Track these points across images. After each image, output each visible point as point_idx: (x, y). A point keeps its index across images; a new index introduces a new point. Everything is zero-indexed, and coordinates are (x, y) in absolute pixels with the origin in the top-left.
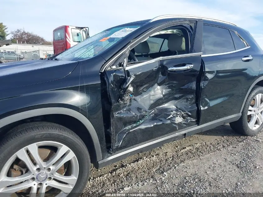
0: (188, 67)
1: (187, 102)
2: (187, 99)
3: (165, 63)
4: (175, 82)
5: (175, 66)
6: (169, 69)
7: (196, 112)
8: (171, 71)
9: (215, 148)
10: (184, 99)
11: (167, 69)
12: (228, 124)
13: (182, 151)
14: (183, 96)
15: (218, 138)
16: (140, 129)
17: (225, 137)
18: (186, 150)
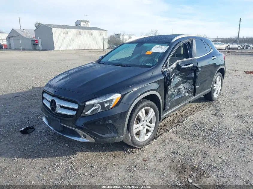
0: (191, 65)
1: (189, 84)
2: (189, 83)
3: (179, 63)
4: (183, 74)
5: (185, 65)
6: (182, 67)
7: (193, 89)
8: (182, 68)
9: (200, 109)
10: (187, 82)
11: (181, 67)
12: (203, 96)
13: (184, 112)
14: (187, 81)
15: (199, 104)
16: (174, 100)
17: (202, 103)
18: (185, 111)
